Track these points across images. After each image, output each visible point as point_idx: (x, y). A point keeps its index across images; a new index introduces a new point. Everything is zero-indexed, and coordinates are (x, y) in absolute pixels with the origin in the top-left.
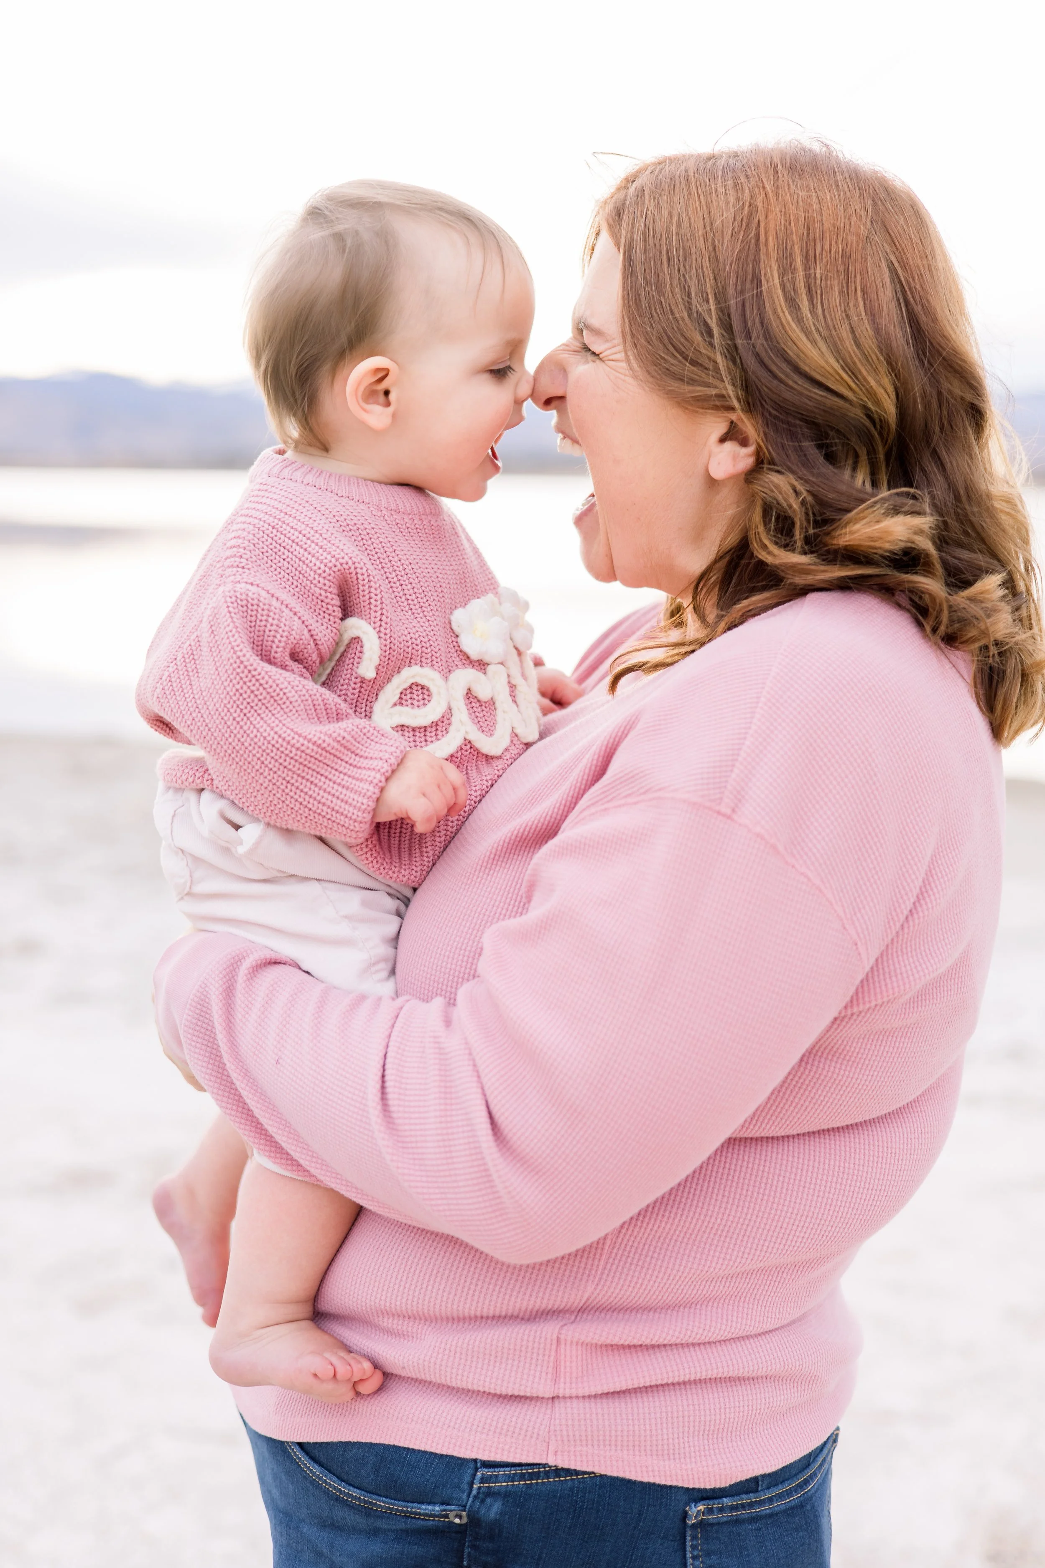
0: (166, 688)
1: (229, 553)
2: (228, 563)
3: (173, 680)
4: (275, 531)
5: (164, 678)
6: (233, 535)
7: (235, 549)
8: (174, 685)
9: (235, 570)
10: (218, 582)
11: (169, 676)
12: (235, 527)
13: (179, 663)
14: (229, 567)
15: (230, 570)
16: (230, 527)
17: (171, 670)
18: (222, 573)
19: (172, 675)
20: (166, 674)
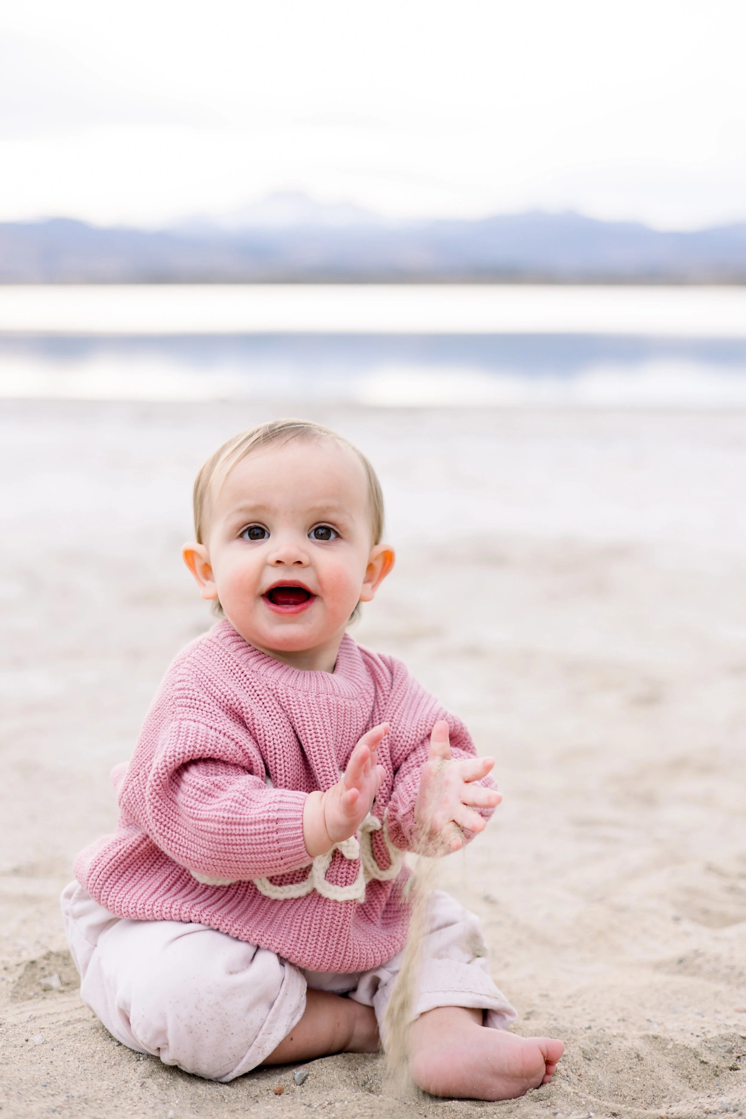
0: (131, 798)
1: (177, 694)
2: (178, 702)
3: (136, 792)
4: (210, 683)
5: (129, 790)
6: (180, 678)
7: (182, 691)
8: (137, 796)
9: (184, 708)
10: (170, 717)
11: (133, 789)
12: (181, 671)
13: (141, 779)
14: (179, 706)
15: (181, 708)
16: (177, 669)
17: (134, 784)
18: (174, 710)
19: (135, 788)
20: (131, 787)
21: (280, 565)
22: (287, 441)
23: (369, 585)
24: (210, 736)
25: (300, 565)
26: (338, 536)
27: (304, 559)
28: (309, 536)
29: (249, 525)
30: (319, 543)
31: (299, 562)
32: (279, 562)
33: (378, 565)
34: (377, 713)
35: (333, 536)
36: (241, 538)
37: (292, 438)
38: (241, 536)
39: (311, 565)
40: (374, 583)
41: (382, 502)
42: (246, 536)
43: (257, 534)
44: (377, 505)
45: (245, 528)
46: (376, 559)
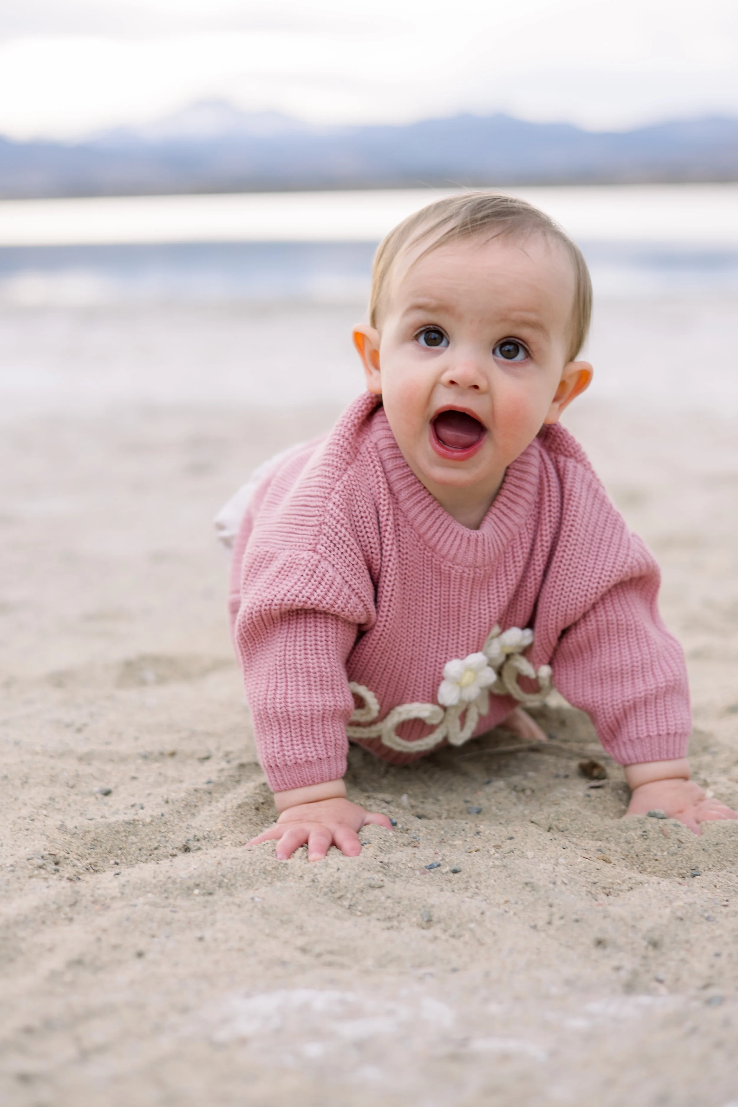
21: (453, 387)
22: (488, 241)
23: (557, 405)
24: (343, 593)
25: (477, 391)
26: (528, 354)
27: (482, 384)
28: (494, 352)
29: (428, 327)
30: (504, 363)
31: (476, 387)
32: (452, 382)
33: (571, 384)
34: (539, 544)
35: (521, 356)
36: (416, 342)
37: (494, 237)
38: (416, 337)
39: (489, 392)
40: (562, 401)
41: (590, 315)
42: (422, 339)
43: (435, 339)
44: (582, 321)
45: (423, 328)
46: (571, 376)
